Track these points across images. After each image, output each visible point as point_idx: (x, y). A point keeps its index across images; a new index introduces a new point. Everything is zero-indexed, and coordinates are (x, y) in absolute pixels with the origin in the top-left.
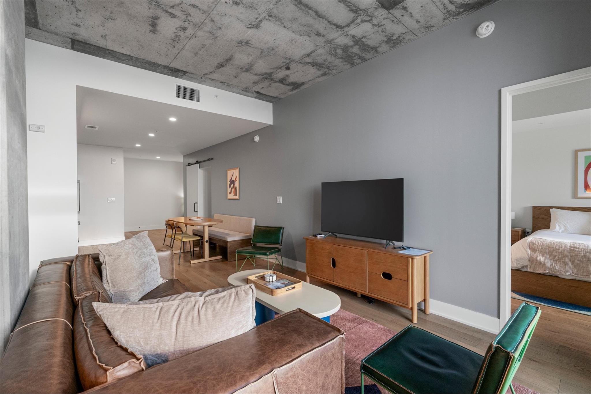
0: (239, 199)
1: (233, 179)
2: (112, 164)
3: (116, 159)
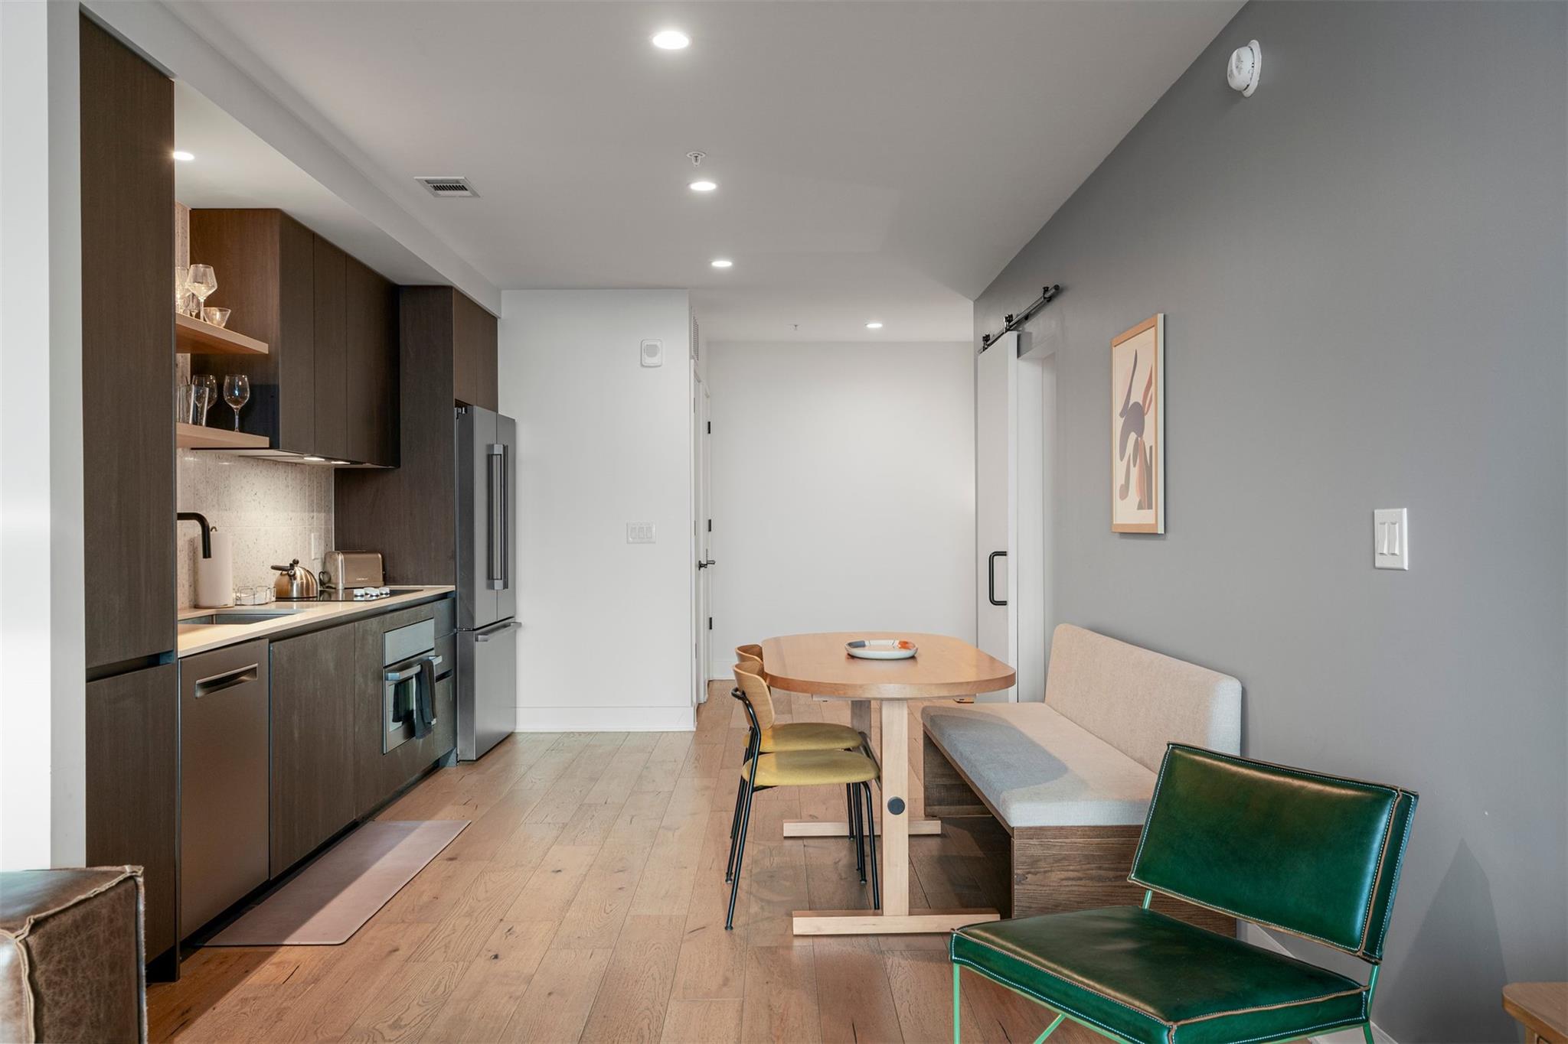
0: (1161, 530)
1: (1137, 397)
2: (642, 366)
3: (658, 344)
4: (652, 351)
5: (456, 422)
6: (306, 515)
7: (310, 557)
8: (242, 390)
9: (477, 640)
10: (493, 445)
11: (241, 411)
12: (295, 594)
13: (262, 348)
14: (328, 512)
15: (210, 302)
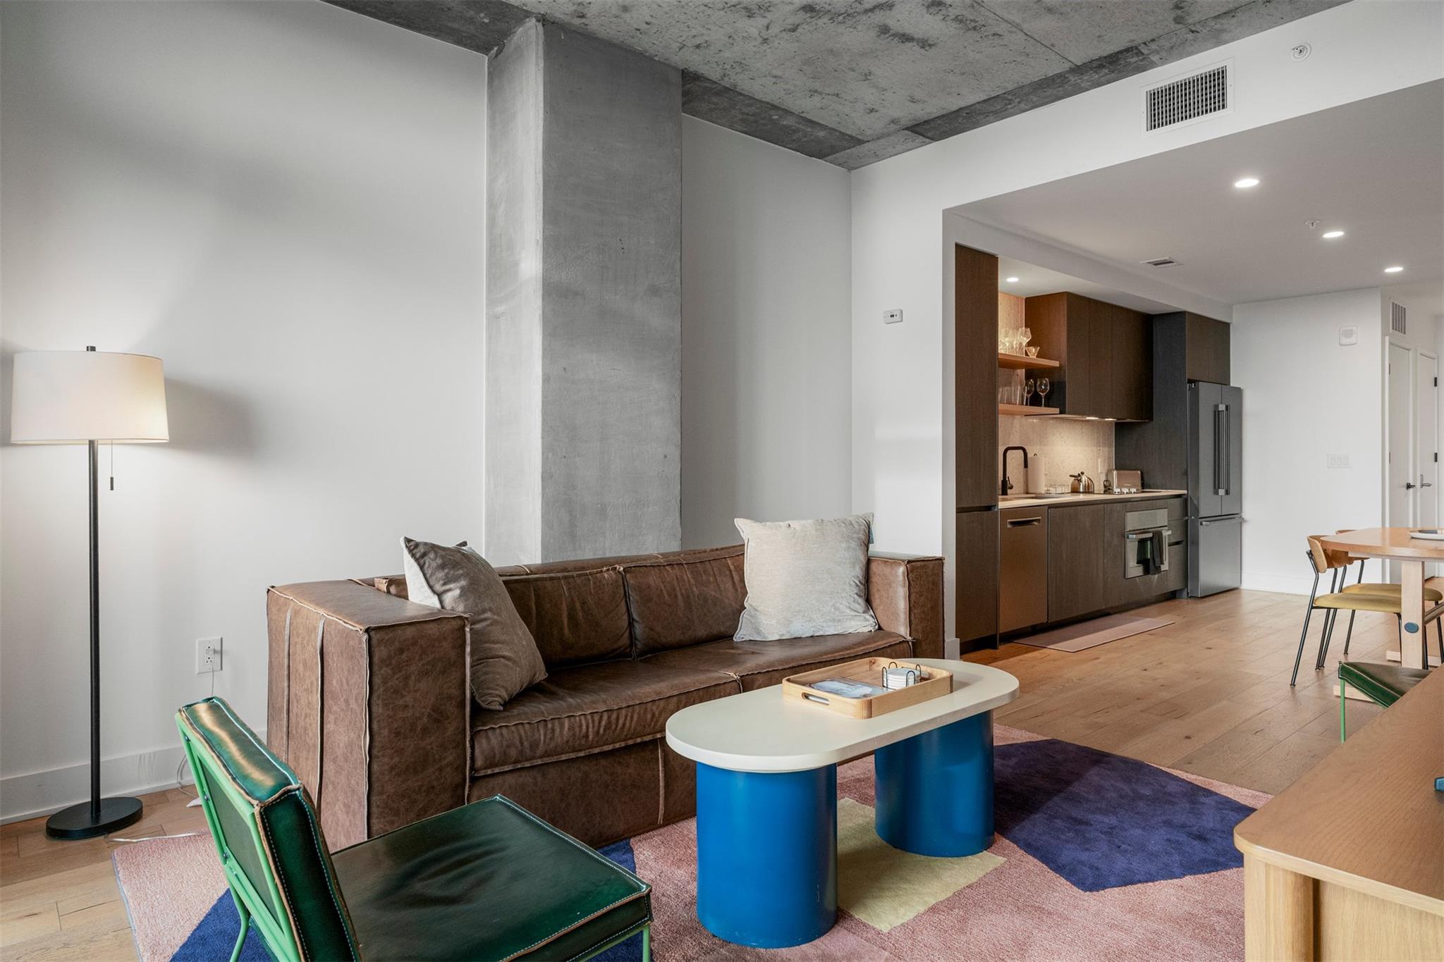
2: (1341, 345)
3: (1354, 328)
4: (1349, 334)
5: (1188, 393)
6: (1095, 449)
7: (1098, 472)
8: (1046, 386)
9: (1201, 524)
10: (1218, 405)
11: (1046, 396)
12: (1081, 490)
13: (1056, 364)
14: (1110, 446)
15: (1029, 344)
